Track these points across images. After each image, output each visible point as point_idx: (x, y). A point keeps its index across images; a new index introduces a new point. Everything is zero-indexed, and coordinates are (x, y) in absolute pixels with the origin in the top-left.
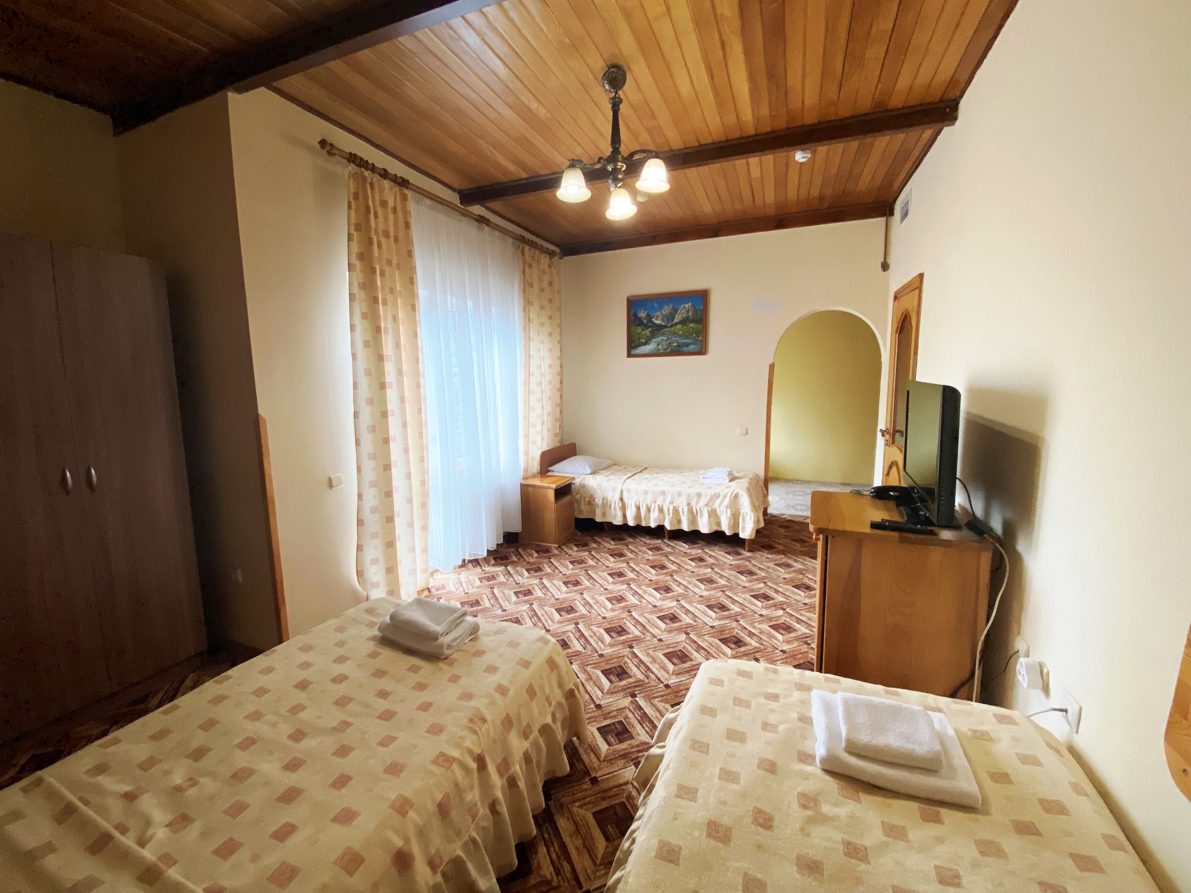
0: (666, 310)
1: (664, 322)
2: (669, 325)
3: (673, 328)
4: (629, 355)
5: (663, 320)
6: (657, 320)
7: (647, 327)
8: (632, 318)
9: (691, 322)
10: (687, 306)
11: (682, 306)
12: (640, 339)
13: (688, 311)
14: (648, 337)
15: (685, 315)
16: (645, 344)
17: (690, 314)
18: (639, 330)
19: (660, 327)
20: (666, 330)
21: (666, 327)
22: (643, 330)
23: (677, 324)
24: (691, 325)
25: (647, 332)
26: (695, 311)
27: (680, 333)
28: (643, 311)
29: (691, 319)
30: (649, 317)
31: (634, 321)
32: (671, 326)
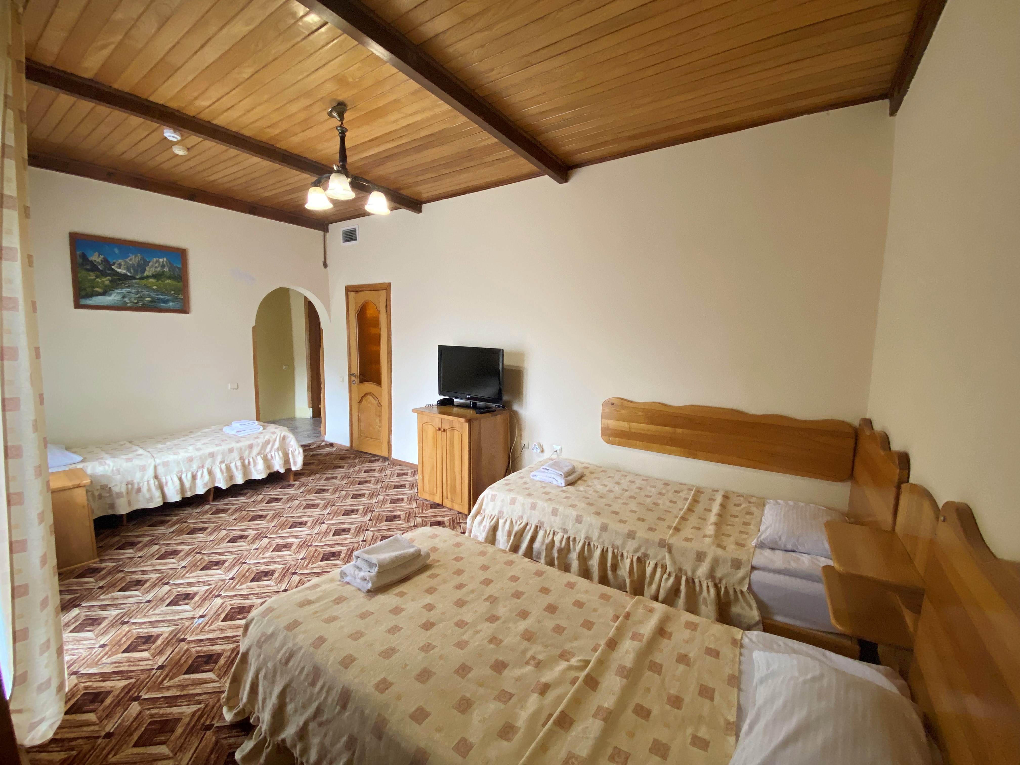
0: (134, 259)
1: (130, 272)
2: (138, 277)
3: (144, 281)
4: (78, 306)
5: (128, 269)
6: (120, 268)
7: (103, 274)
8: (80, 260)
9: (169, 278)
10: (161, 260)
11: (155, 260)
12: (93, 287)
13: (163, 266)
14: (106, 286)
15: (159, 269)
16: (103, 294)
17: (166, 269)
18: (92, 276)
19: (124, 277)
20: (134, 281)
21: (133, 278)
22: (97, 277)
23: (148, 277)
24: (168, 281)
25: (106, 280)
26: (172, 268)
27: (155, 287)
28: (97, 254)
29: (168, 275)
30: (107, 263)
31: (82, 265)
32: (142, 278)
